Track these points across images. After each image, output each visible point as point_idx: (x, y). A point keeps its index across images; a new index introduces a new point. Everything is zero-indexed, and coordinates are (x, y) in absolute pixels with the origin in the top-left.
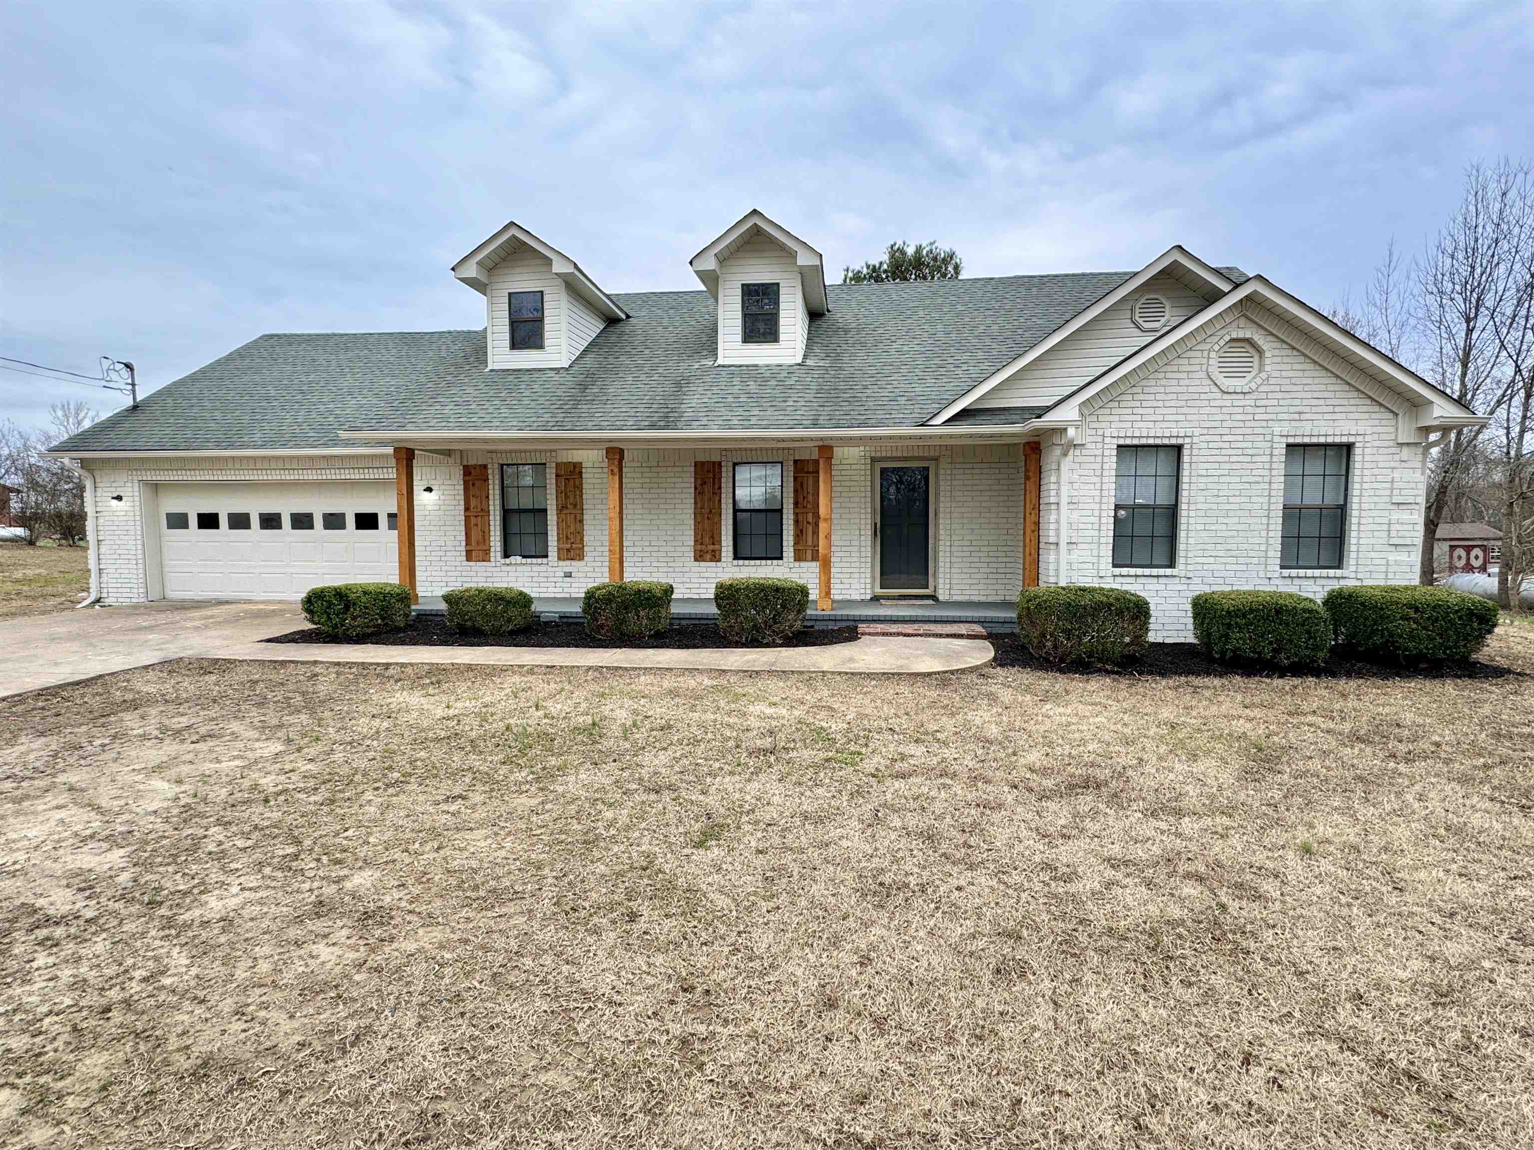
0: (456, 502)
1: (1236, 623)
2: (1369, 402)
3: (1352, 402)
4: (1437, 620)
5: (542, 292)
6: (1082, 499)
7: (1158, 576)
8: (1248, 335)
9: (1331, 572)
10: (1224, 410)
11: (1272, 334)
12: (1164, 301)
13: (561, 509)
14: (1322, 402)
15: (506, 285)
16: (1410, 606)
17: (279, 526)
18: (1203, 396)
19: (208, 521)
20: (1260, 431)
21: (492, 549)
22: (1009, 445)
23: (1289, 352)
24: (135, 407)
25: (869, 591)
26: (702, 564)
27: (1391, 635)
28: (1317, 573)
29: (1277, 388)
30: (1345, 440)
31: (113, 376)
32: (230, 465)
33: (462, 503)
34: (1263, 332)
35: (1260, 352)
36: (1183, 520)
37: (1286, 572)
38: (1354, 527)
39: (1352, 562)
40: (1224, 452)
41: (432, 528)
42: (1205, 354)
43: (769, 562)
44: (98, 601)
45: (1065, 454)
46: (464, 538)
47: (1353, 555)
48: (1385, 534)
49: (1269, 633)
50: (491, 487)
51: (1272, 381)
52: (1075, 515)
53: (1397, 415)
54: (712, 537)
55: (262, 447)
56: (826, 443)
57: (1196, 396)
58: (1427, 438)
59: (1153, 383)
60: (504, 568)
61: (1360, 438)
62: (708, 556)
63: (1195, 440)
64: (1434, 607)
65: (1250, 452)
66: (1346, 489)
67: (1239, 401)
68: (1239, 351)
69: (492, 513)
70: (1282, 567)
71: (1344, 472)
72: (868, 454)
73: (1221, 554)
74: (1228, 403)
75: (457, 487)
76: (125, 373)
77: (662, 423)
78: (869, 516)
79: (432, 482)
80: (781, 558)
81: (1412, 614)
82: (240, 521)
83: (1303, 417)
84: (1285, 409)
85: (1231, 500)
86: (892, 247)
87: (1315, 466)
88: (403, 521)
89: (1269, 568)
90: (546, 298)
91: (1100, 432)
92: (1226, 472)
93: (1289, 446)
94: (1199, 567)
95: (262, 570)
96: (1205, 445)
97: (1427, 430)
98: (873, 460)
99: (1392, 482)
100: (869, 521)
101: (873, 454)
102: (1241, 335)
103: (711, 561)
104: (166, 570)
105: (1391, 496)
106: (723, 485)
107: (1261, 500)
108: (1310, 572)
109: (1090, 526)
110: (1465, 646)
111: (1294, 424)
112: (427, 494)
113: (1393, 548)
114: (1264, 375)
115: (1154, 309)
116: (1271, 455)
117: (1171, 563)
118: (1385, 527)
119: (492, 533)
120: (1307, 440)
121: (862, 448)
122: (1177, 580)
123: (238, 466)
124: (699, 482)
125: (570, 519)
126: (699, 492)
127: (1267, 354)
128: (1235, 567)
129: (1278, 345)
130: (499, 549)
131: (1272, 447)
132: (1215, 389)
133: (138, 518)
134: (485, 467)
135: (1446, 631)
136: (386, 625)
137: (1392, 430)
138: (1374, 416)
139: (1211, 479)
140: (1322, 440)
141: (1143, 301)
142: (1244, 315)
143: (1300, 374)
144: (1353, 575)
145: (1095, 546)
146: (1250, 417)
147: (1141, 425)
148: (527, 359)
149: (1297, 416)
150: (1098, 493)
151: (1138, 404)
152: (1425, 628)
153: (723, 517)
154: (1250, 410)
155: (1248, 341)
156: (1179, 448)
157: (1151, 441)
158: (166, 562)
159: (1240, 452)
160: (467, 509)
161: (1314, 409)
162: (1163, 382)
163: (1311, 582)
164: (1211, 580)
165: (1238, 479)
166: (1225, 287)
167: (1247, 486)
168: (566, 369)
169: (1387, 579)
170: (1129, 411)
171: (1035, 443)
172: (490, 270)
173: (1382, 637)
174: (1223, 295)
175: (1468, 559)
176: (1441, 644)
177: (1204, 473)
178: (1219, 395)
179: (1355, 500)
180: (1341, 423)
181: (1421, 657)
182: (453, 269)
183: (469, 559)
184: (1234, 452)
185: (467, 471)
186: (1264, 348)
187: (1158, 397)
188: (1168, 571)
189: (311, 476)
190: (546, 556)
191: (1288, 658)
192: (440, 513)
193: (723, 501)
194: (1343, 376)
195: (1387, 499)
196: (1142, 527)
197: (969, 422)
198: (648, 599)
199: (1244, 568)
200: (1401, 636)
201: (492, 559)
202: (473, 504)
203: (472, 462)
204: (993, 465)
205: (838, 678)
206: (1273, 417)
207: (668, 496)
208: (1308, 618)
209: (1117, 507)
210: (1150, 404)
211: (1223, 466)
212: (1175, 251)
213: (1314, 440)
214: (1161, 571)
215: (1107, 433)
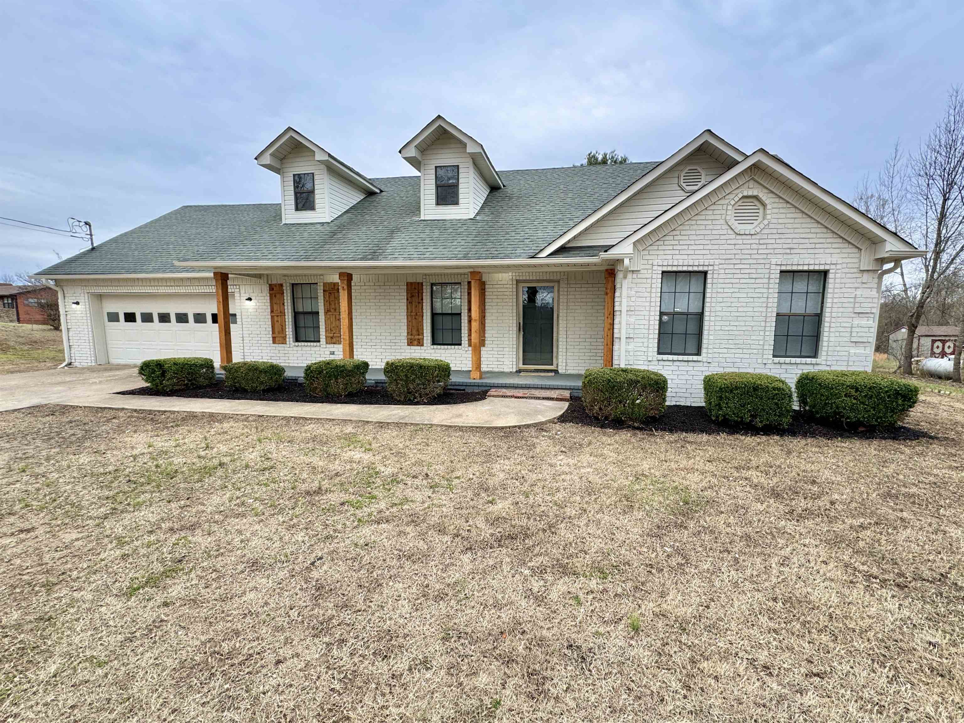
0: (265, 307)
1: (726, 397)
2: (840, 240)
3: (829, 240)
4: (871, 397)
5: (313, 174)
6: (637, 308)
7: (688, 361)
8: (755, 193)
9: (809, 360)
10: (737, 247)
11: (772, 192)
12: (699, 170)
13: (327, 312)
14: (807, 241)
15: (291, 169)
16: (852, 387)
17: (169, 321)
18: (722, 237)
19: (130, 317)
20: (762, 261)
21: (288, 336)
22: (593, 271)
23: (785, 205)
24: (93, 249)
25: (515, 366)
26: (412, 347)
27: (837, 408)
28: (798, 360)
29: (775, 231)
30: (822, 268)
31: (78, 229)
32: (137, 284)
33: (269, 307)
34: (766, 191)
35: (764, 205)
36: (706, 323)
37: (777, 360)
38: (826, 329)
39: (824, 353)
40: (736, 276)
41: (252, 323)
42: (725, 207)
43: (453, 347)
44: (70, 364)
45: (625, 277)
46: (271, 329)
47: (825, 349)
48: (848, 335)
49: (749, 404)
50: (285, 298)
51: (771, 226)
52: (632, 320)
53: (861, 250)
54: (418, 330)
55: (151, 272)
56: (476, 270)
57: (718, 237)
58: (882, 267)
59: (687, 227)
60: (295, 348)
61: (833, 267)
62: (416, 343)
63: (716, 268)
64: (870, 388)
65: (754, 276)
66: (823, 303)
67: (748, 240)
68: (750, 206)
69: (286, 314)
70: (774, 356)
71: (821, 291)
72: (514, 278)
73: (731, 346)
74: (740, 242)
75: (266, 298)
76: (86, 229)
77: (370, 257)
78: (515, 318)
79: (252, 294)
80: (460, 344)
81: (853, 392)
82: (147, 318)
83: (792, 251)
84: (780, 246)
85: (740, 309)
86: (589, 155)
87: (800, 286)
88: (221, 318)
89: (765, 357)
90: (316, 177)
91: (650, 262)
92: (737, 290)
93: (782, 272)
94: (717, 355)
95: (161, 347)
96: (722, 271)
97: (883, 261)
98: (518, 282)
99: (855, 298)
100: (515, 321)
101: (518, 278)
102: (750, 193)
103: (418, 345)
104: (109, 346)
105: (854, 308)
106: (424, 297)
107: (761, 309)
108: (793, 360)
109: (642, 327)
110: (891, 416)
111: (785, 256)
112: (248, 302)
113: (853, 344)
114: (766, 222)
115: (693, 177)
116: (769, 278)
117: (698, 353)
118: (849, 330)
119: (287, 327)
120: (795, 268)
121: (510, 274)
122: (701, 364)
123: (140, 284)
124: (409, 295)
125: (333, 319)
126: (410, 302)
127: (769, 207)
128: (741, 356)
129: (777, 200)
130: (291, 336)
131: (770, 273)
132: (730, 232)
133: (88, 315)
134: (281, 285)
135: (878, 405)
136: (192, 384)
137: (856, 260)
138: (844, 251)
139: (726, 295)
140: (806, 268)
141: (686, 171)
142: (753, 179)
143: (792, 221)
144: (824, 363)
145: (646, 340)
146: (755, 252)
147: (678, 257)
148: (306, 217)
149: (788, 251)
150: (648, 304)
151: (677, 242)
152: (863, 403)
153: (424, 318)
154: (754, 246)
155: (756, 197)
156: (705, 273)
157: (685, 269)
158: (109, 342)
159: (747, 276)
160: (272, 311)
161: (801, 246)
162: (695, 227)
163: (794, 367)
164: (725, 365)
165: (745, 295)
166: (739, 158)
167: (752, 300)
168: (329, 223)
169: (848, 365)
170: (671, 247)
171: (611, 270)
172: (282, 160)
173: (831, 408)
174: (738, 163)
175: (943, 348)
176: (874, 415)
177: (721, 290)
178: (733, 236)
179: (828, 310)
180: (820, 256)
181: (859, 423)
182: (256, 159)
183: (274, 342)
184: (743, 276)
185: (271, 288)
186: (766, 202)
187: (692, 237)
188: (695, 358)
189: (182, 290)
190: (319, 341)
191: (761, 422)
192: (257, 313)
193: (424, 307)
194: (822, 222)
195: (851, 310)
196: (679, 328)
197: (564, 255)
198: (343, 371)
199: (747, 356)
200: (844, 409)
201: (288, 343)
202: (275, 308)
203: (274, 282)
204: (594, 285)
205: (439, 429)
206: (772, 251)
207: (391, 304)
208: (776, 394)
209: (662, 314)
210: (685, 242)
211: (735, 286)
212: (706, 133)
213: (800, 268)
214: (690, 358)
215: (655, 263)
